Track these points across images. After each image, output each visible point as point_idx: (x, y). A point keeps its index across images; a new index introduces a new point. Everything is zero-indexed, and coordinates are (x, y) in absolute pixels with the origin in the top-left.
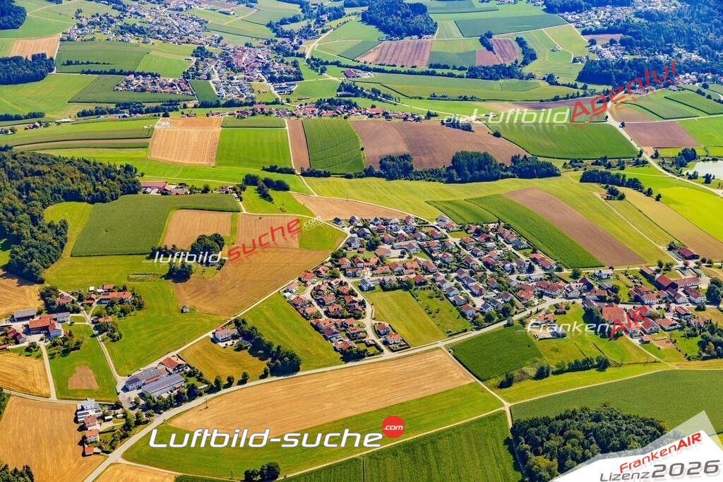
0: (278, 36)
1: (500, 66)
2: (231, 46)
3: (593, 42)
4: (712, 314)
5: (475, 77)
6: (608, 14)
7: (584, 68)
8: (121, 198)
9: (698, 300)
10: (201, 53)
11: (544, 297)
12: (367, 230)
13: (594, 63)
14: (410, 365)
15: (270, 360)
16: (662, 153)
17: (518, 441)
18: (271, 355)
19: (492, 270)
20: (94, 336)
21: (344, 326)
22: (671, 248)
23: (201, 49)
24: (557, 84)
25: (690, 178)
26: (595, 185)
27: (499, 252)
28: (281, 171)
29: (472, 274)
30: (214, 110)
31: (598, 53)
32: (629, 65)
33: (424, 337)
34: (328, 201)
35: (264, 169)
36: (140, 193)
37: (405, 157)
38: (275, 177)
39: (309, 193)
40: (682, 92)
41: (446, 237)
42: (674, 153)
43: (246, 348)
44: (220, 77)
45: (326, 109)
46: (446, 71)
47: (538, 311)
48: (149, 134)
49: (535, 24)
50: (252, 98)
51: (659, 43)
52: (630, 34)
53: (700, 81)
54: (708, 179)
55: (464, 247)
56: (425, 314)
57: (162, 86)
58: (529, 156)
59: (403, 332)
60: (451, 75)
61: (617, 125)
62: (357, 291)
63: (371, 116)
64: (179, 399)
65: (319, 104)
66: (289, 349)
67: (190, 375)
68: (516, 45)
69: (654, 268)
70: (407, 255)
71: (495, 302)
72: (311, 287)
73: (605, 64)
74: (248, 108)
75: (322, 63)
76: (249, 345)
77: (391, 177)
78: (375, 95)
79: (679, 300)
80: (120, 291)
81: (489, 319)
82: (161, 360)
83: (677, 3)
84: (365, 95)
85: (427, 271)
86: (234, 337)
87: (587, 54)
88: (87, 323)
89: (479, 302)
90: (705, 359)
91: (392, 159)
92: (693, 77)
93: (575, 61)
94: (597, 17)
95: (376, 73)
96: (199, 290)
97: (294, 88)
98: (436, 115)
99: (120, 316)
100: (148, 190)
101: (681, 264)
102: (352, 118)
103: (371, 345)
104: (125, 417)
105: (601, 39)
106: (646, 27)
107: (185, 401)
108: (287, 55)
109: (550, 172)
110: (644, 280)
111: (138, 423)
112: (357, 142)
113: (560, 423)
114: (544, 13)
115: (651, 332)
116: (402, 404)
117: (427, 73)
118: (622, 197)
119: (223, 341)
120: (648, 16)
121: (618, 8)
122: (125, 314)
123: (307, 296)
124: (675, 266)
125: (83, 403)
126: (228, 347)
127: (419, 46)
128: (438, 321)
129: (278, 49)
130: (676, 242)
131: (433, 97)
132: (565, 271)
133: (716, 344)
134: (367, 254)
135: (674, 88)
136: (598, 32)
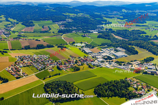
0: (6, 27)
1: (45, 31)
3: (60, 27)
4: (76, 65)
5: (41, 33)
9: (74, 63)
11: (51, 65)
12: (21, 58)
13: (60, 30)
14: (28, 78)
16: (70, 42)
17: (45, 87)
18: (3, 80)
19: (42, 62)
21: (17, 73)
22: (70, 56)
24: (54, 33)
25: (74, 46)
26: (60, 48)
27: (44, 59)
28: (6, 50)
29: (39, 63)
31: (61, 28)
32: (65, 30)
33: (31, 74)
34: (15, 54)
35: (3, 50)
37: (29, 46)
39: (11, 53)
41: (35, 58)
42: (72, 42)
45: (15, 39)
46: (36, 32)
47: (50, 68)
49: (51, 24)
50: (1, 38)
51: (70, 26)
52: (66, 25)
54: (76, 46)
55: (38, 59)
56: (31, 70)
58: (49, 44)
59: (27, 73)
60: (37, 33)
61: (63, 39)
62: (19, 68)
63: (23, 40)
65: (14, 38)
66: (6, 78)
68: (48, 27)
69: (67, 59)
70: (28, 61)
71: (43, 67)
73: (62, 30)
75: (14, 32)
77: (26, 49)
78: (24, 36)
79: (71, 63)
81: (42, 70)
83: (72, 20)
84: (22, 36)
85: (31, 63)
89: (40, 67)
90: (75, 71)
91: (26, 46)
92: (75, 31)
93: (57, 29)
94: (61, 23)
95: (24, 33)
97: (9, 36)
98: (34, 39)
101: (72, 58)
102: (20, 40)
103: (22, 76)
106: (68, 24)
108: (8, 30)
109: (53, 47)
110: (66, 61)
112: (20, 44)
113: (52, 83)
114: (52, 22)
115: (67, 69)
116: (27, 84)
117: (33, 32)
120: (68, 22)
121: (64, 21)
123: (10, 69)
127: (32, 28)
128: (33, 71)
129: (6, 30)
131: (34, 36)
132: (54, 61)
133: (76, 69)
134: (21, 62)
135: (72, 33)
136: (61, 25)
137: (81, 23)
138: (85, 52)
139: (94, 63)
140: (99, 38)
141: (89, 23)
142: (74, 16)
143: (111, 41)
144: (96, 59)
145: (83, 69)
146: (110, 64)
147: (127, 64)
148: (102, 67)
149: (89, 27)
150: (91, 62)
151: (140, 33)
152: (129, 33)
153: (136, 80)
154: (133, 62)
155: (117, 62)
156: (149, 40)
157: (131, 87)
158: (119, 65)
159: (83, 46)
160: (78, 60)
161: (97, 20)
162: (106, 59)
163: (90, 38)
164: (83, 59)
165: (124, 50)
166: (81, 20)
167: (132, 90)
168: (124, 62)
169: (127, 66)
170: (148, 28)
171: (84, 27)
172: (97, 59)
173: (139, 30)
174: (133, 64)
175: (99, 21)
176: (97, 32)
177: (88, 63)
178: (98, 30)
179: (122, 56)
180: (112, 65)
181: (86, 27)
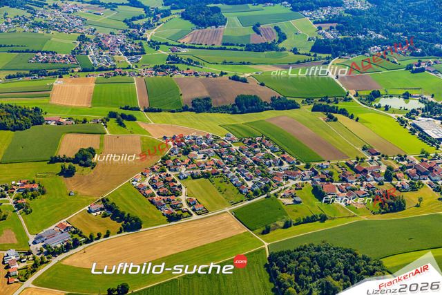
0: (130, 28)
1: (265, 44)
2: (101, 34)
3: (320, 28)
4: (388, 187)
5: (250, 50)
6: (329, 11)
7: (315, 44)
8: (31, 127)
9: (379, 179)
10: (82, 39)
11: (289, 180)
12: (183, 143)
13: (321, 40)
14: (209, 223)
15: (123, 222)
16: (361, 93)
17: (272, 265)
18: (124, 220)
19: (258, 165)
20: (15, 211)
21: (169, 201)
22: (364, 149)
23: (83, 36)
24: (299, 54)
25: (376, 108)
26: (320, 113)
27: (262, 154)
28: (131, 109)
29: (246, 167)
30: (91, 73)
31: (323, 35)
32: (341, 41)
33: (217, 206)
34: (160, 126)
35: (121, 108)
36: (44, 124)
37: (207, 99)
38: (127, 112)
39: (148, 122)
41: (231, 146)
42: (367, 93)
43: (109, 216)
44: (94, 53)
45: (159, 71)
46: (232, 47)
47: (285, 189)
48: (50, 89)
49: (286, 18)
50: (114, 65)
51: (359, 28)
52: (342, 23)
53: (383, 50)
54: (387, 108)
55: (242, 151)
56: (217, 192)
57: (58, 59)
58: (281, 96)
59: (204, 203)
60: (235, 50)
61: (334, 77)
62: (176, 179)
63: (187, 75)
64: (68, 248)
65: (155, 68)
66: (135, 215)
67: (74, 233)
68: (274, 30)
69: (354, 161)
70: (207, 157)
71: (259, 184)
72: (149, 178)
73: (327, 41)
74: (112, 71)
75: (157, 44)
76: (111, 214)
77: (198, 111)
78: (189, 62)
79: (369, 179)
80: (31, 183)
81: (256, 194)
82: (57, 224)
83: (369, 4)
84: (183, 62)
85: (219, 166)
86: (102, 209)
87: (317, 35)
88: (10, 204)
89: (250, 184)
90: (383, 213)
91: (199, 100)
92: (379, 48)
93: (309, 40)
94: (323, 13)
95: (190, 49)
96: (80, 182)
97: (140, 59)
98: (226, 74)
99: (31, 199)
100: (49, 122)
101: (370, 158)
102: (175, 76)
103: (185, 212)
104: (34, 260)
105: (325, 26)
106: (351, 19)
107: (71, 249)
108: (136, 39)
109: (294, 106)
110: (348, 168)
111: (42, 263)
112: (178, 91)
113: (297, 253)
114: (291, 11)
116: (204, 246)
117: (221, 49)
118: (336, 120)
119: (95, 212)
120: (352, 12)
121: (335, 8)
122: (34, 197)
123: (146, 183)
124: (366, 160)
125: (8, 252)
126: (98, 216)
127: (216, 32)
128: (225, 196)
129: (130, 36)
130: (367, 145)
131: (225, 63)
132: (302, 164)
133: (389, 204)
134: (183, 157)
135: (368, 54)
136: (323, 22)
137: (404, 15)
138: (424, 138)
141: (436, 14)
145: (418, 206)
149: (437, 33)
159: (413, 111)
160: (396, 167)
164: (417, 165)
171: (415, 30)
177: (440, 182)
181: (425, 32)
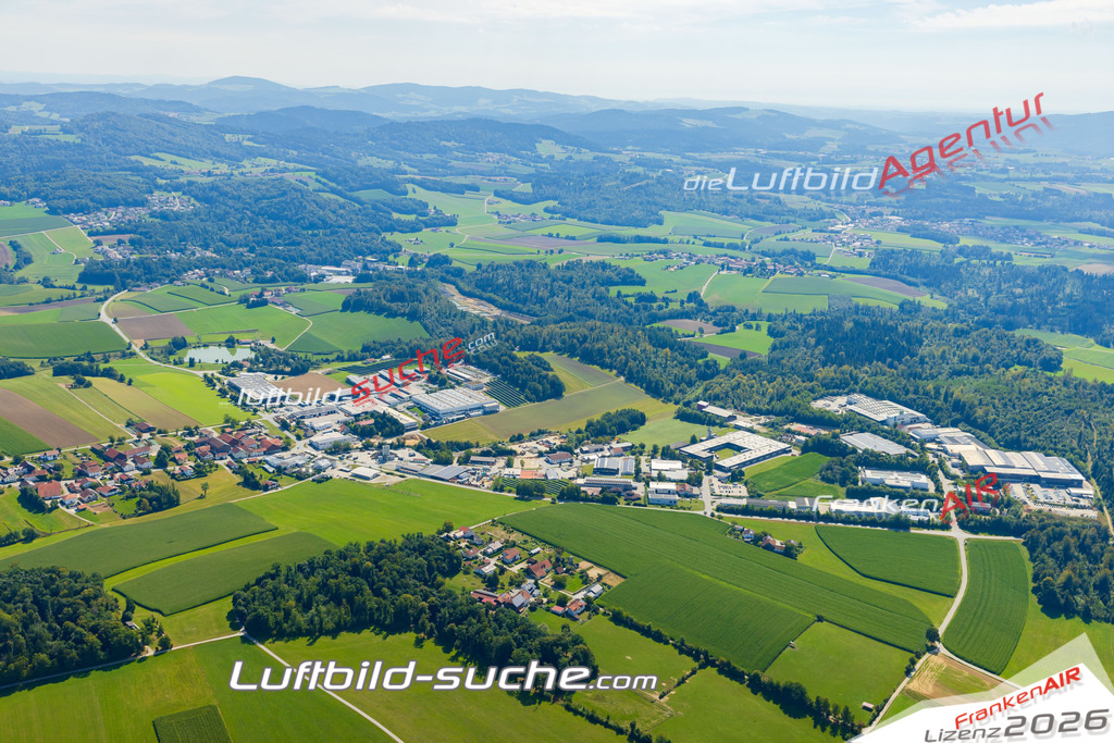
3: (98, 243)
4: (158, 476)
6: (119, 215)
7: (85, 269)
9: (145, 465)
13: (96, 263)
16: (153, 344)
22: (129, 425)
24: (53, 287)
25: (176, 363)
26: (65, 377)
31: (104, 253)
32: (136, 264)
40: (186, 287)
42: (165, 343)
49: (35, 226)
51: (172, 241)
52: (141, 234)
53: (207, 275)
54: (192, 363)
61: (109, 321)
68: (9, 249)
69: (105, 445)
73: (108, 264)
79: (126, 468)
83: (196, 202)
87: (92, 255)
92: (201, 272)
93: (77, 262)
94: (107, 219)
101: (135, 438)
105: (110, 239)
106: (158, 226)
109: (20, 371)
110: (93, 456)
114: (46, 215)
115: (90, 500)
118: (89, 385)
120: (164, 216)
121: (132, 209)
124: (128, 441)
130: (136, 419)
132: (6, 459)
133: (150, 500)
135: (179, 283)
136: (107, 233)
137: (251, 220)
139: (282, 458)
140: (352, 312)
141: (303, 218)
142: (209, 174)
143: (426, 328)
144: (299, 438)
145: (202, 497)
146: (384, 460)
147: (484, 454)
148: (328, 479)
149: (303, 247)
150: (265, 453)
151: (610, 282)
152: (548, 281)
153: (503, 533)
154: (524, 445)
155: (427, 447)
156: (654, 318)
157: (466, 573)
158: (435, 463)
159: (236, 364)
160: (181, 445)
161: (361, 203)
162: (364, 433)
163: (294, 311)
164: (213, 439)
165: (487, 378)
166: (257, 200)
167: (464, 589)
168: (467, 446)
169: (481, 463)
170: (661, 252)
171: (269, 243)
172: (310, 432)
173: (604, 266)
174: (519, 450)
175: (374, 208)
176: (350, 279)
177: (245, 461)
178: (359, 266)
179: (466, 412)
180: (391, 465)
181: (286, 245)
